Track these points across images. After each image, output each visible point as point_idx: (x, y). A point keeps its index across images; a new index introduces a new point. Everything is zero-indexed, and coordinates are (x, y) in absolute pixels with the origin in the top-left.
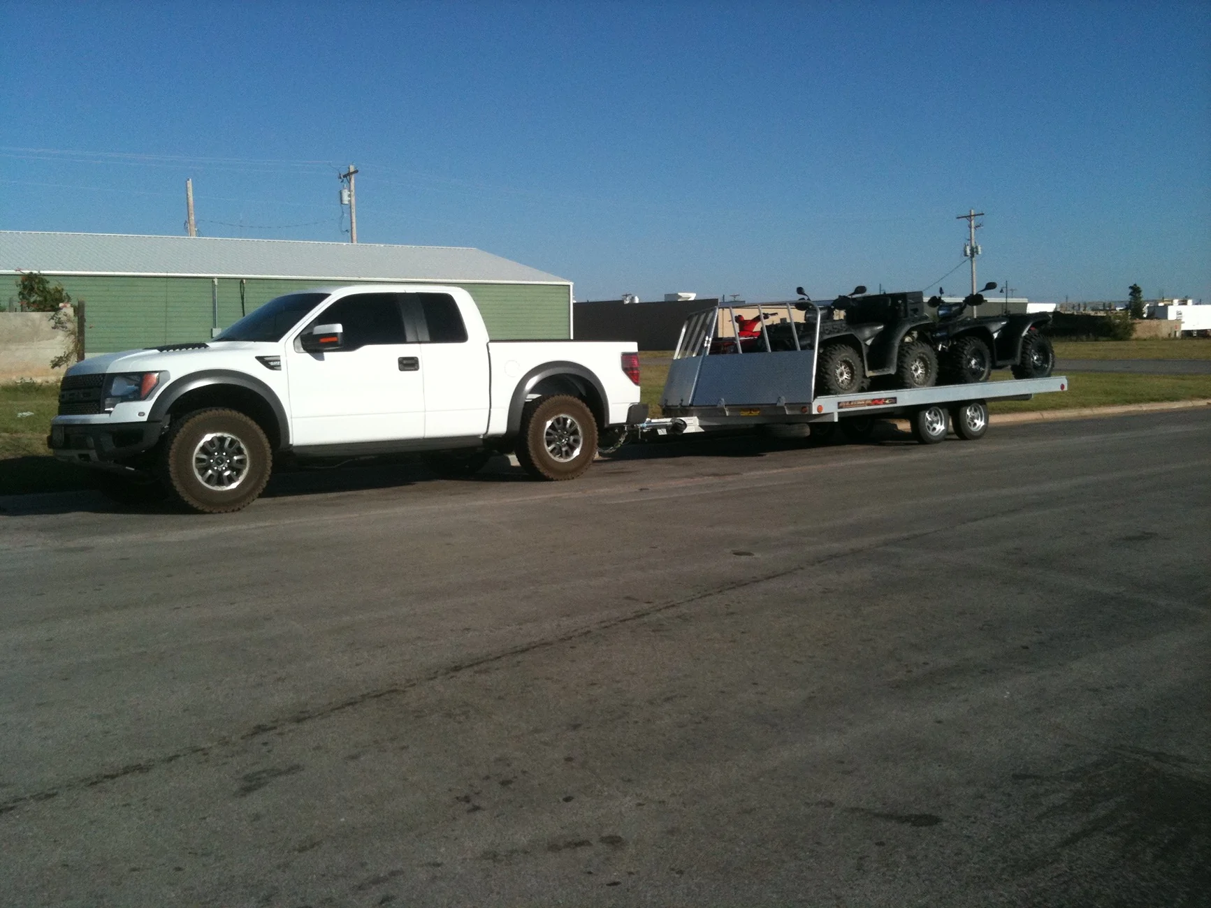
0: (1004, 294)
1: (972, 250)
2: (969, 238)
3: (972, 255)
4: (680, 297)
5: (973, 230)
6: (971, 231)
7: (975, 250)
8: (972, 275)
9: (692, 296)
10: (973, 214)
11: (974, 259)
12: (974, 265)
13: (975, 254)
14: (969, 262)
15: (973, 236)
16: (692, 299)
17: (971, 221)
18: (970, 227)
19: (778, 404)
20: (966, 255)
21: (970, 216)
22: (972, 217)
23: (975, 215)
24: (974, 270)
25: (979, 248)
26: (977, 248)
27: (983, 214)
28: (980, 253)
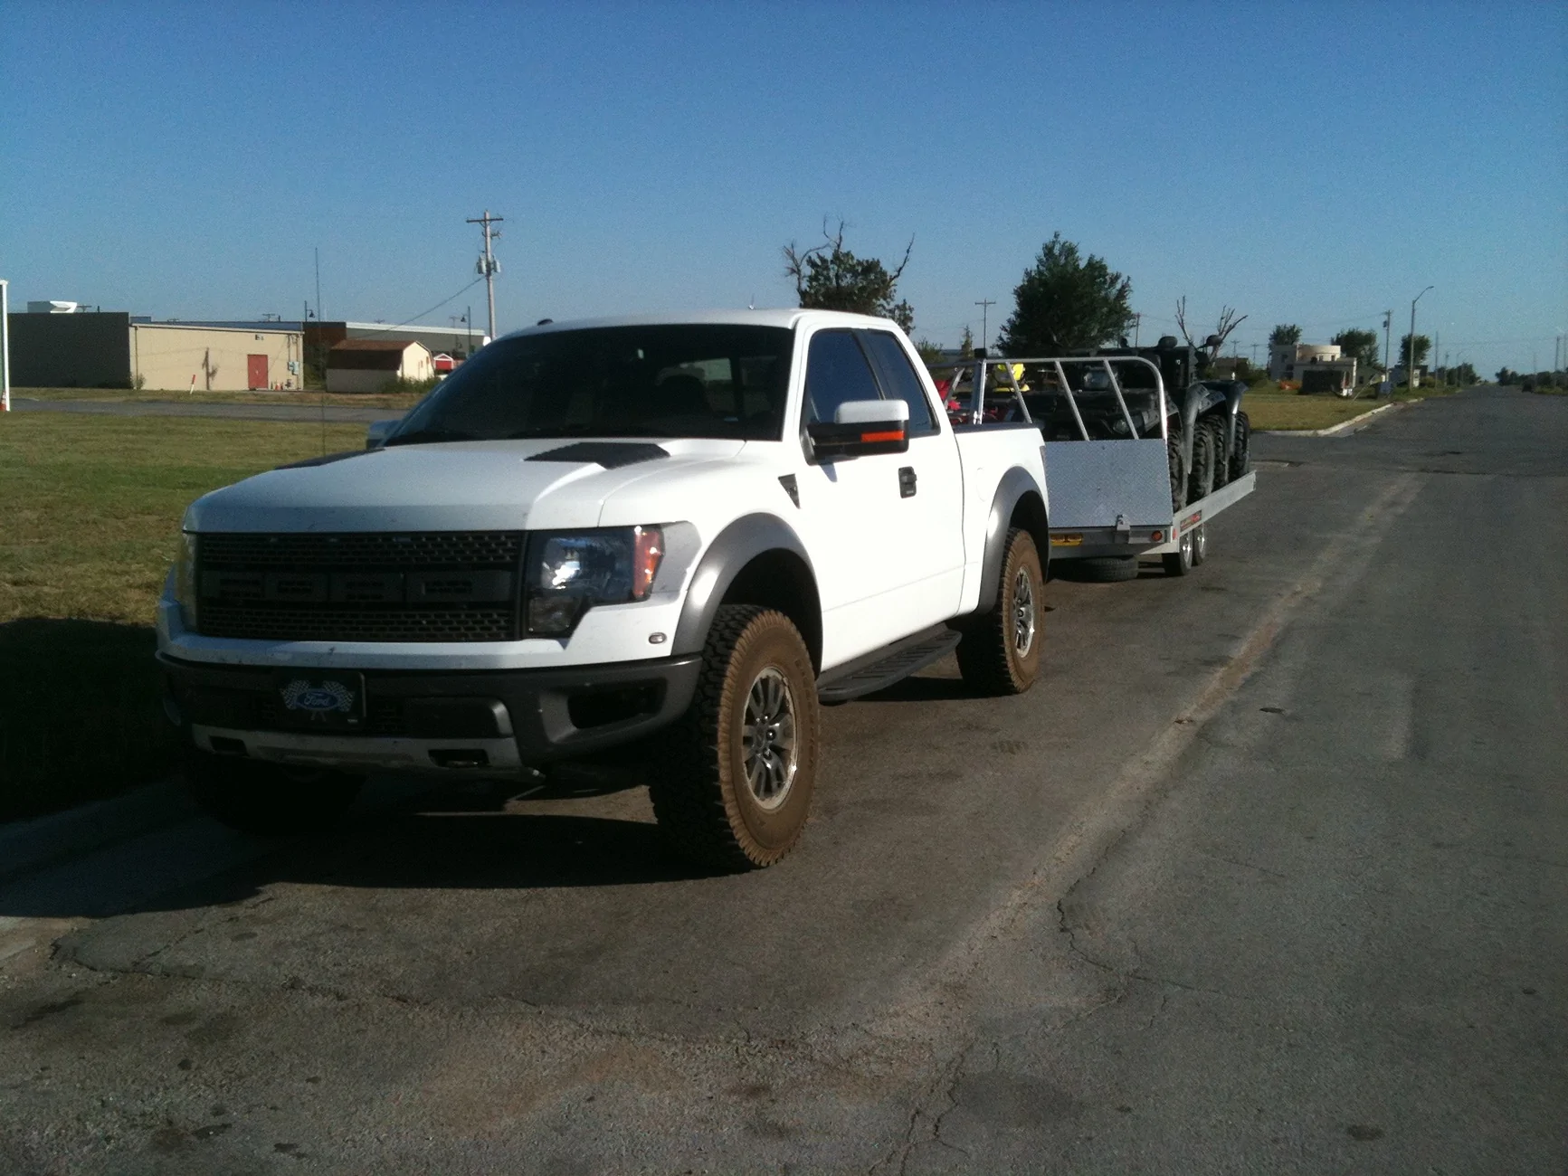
0: (466, 324)
1: (488, 265)
2: (484, 250)
3: (489, 273)
4: (53, 307)
5: (489, 239)
6: (486, 242)
7: (492, 266)
8: (489, 300)
9: (72, 307)
10: (488, 217)
11: (491, 277)
12: (491, 285)
13: (492, 272)
14: (485, 280)
15: (489, 247)
16: (71, 311)
17: (486, 228)
18: (486, 236)
19: (1120, 528)
20: (480, 271)
21: (485, 220)
22: (488, 222)
23: (491, 220)
24: (492, 293)
25: (498, 264)
26: (495, 263)
27: (502, 219)
28: (499, 270)
